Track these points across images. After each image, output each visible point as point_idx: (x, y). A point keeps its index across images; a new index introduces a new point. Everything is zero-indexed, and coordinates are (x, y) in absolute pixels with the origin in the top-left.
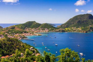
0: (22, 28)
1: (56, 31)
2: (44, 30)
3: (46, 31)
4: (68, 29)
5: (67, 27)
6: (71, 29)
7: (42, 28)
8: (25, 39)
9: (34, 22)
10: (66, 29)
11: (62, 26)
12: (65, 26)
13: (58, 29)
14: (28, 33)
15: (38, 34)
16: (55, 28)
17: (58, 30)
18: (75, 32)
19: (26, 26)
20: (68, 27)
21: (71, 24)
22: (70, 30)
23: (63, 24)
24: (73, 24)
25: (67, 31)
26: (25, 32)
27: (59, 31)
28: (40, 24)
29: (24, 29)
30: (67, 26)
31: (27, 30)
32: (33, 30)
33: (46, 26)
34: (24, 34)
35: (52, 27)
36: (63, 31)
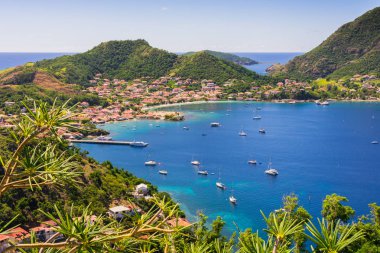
0: (72, 78)
1: (263, 97)
2: (198, 88)
3: (210, 93)
4: (332, 82)
5: (326, 71)
6: (347, 84)
7: (183, 75)
8: (96, 139)
9: (141, 43)
10: (322, 82)
11: (297, 66)
12: (315, 67)
13: (275, 84)
14: (106, 105)
15: (162, 114)
16: (256, 77)
17: (275, 91)
18: (370, 100)
19: (96, 70)
20: (330, 72)
21: (346, 56)
22: (342, 89)
23: (304, 57)
24: (361, 53)
25: (325, 96)
26: (94, 102)
27: (283, 96)
28: (175, 57)
29: (86, 82)
30: (322, 68)
31: (102, 89)
32: (135, 88)
33: (210, 67)
34: (86, 114)
35: (242, 71)
36: (303, 96)
